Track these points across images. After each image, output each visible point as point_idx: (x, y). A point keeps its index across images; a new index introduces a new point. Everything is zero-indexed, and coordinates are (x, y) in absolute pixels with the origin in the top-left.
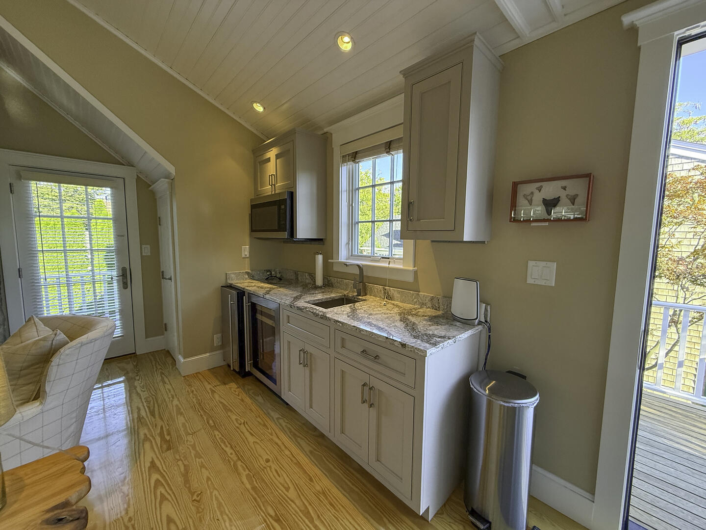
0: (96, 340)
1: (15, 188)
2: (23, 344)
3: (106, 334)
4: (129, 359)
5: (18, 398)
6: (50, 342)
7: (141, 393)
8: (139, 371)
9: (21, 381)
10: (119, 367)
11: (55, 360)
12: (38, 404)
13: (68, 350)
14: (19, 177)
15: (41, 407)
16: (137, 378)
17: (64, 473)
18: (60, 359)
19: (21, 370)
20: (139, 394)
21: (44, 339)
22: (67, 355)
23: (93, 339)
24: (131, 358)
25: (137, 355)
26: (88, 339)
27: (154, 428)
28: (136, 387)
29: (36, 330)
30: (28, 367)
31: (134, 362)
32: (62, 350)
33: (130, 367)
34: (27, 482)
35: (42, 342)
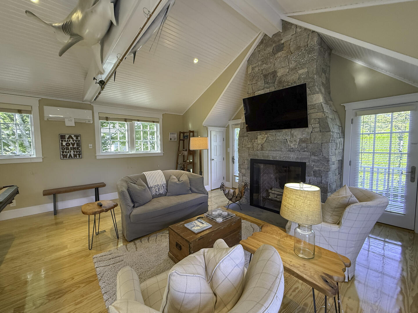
0: (371, 207)
1: (354, 121)
2: (339, 196)
3: (378, 206)
4: (408, 233)
5: (332, 220)
6: (348, 200)
7: (409, 261)
8: (413, 244)
9: (334, 213)
10: (397, 234)
11: (347, 209)
12: (338, 227)
13: (354, 207)
14: (356, 115)
15: (339, 229)
16: (410, 248)
17: (336, 264)
18: (350, 209)
19: (335, 208)
20: (407, 259)
21: (346, 197)
22: (354, 209)
23: (369, 206)
24: (409, 232)
25: (415, 233)
26: (366, 205)
27: (411, 290)
28: (406, 254)
29: (345, 192)
30: (338, 208)
31: (411, 237)
32: (351, 205)
33: (407, 237)
34: (323, 256)
35: (345, 198)
